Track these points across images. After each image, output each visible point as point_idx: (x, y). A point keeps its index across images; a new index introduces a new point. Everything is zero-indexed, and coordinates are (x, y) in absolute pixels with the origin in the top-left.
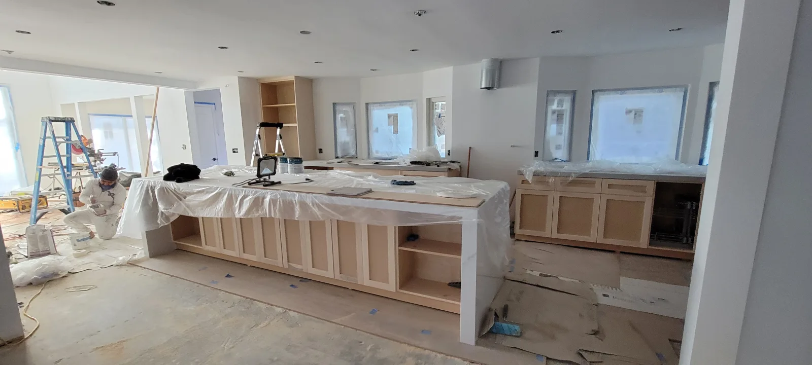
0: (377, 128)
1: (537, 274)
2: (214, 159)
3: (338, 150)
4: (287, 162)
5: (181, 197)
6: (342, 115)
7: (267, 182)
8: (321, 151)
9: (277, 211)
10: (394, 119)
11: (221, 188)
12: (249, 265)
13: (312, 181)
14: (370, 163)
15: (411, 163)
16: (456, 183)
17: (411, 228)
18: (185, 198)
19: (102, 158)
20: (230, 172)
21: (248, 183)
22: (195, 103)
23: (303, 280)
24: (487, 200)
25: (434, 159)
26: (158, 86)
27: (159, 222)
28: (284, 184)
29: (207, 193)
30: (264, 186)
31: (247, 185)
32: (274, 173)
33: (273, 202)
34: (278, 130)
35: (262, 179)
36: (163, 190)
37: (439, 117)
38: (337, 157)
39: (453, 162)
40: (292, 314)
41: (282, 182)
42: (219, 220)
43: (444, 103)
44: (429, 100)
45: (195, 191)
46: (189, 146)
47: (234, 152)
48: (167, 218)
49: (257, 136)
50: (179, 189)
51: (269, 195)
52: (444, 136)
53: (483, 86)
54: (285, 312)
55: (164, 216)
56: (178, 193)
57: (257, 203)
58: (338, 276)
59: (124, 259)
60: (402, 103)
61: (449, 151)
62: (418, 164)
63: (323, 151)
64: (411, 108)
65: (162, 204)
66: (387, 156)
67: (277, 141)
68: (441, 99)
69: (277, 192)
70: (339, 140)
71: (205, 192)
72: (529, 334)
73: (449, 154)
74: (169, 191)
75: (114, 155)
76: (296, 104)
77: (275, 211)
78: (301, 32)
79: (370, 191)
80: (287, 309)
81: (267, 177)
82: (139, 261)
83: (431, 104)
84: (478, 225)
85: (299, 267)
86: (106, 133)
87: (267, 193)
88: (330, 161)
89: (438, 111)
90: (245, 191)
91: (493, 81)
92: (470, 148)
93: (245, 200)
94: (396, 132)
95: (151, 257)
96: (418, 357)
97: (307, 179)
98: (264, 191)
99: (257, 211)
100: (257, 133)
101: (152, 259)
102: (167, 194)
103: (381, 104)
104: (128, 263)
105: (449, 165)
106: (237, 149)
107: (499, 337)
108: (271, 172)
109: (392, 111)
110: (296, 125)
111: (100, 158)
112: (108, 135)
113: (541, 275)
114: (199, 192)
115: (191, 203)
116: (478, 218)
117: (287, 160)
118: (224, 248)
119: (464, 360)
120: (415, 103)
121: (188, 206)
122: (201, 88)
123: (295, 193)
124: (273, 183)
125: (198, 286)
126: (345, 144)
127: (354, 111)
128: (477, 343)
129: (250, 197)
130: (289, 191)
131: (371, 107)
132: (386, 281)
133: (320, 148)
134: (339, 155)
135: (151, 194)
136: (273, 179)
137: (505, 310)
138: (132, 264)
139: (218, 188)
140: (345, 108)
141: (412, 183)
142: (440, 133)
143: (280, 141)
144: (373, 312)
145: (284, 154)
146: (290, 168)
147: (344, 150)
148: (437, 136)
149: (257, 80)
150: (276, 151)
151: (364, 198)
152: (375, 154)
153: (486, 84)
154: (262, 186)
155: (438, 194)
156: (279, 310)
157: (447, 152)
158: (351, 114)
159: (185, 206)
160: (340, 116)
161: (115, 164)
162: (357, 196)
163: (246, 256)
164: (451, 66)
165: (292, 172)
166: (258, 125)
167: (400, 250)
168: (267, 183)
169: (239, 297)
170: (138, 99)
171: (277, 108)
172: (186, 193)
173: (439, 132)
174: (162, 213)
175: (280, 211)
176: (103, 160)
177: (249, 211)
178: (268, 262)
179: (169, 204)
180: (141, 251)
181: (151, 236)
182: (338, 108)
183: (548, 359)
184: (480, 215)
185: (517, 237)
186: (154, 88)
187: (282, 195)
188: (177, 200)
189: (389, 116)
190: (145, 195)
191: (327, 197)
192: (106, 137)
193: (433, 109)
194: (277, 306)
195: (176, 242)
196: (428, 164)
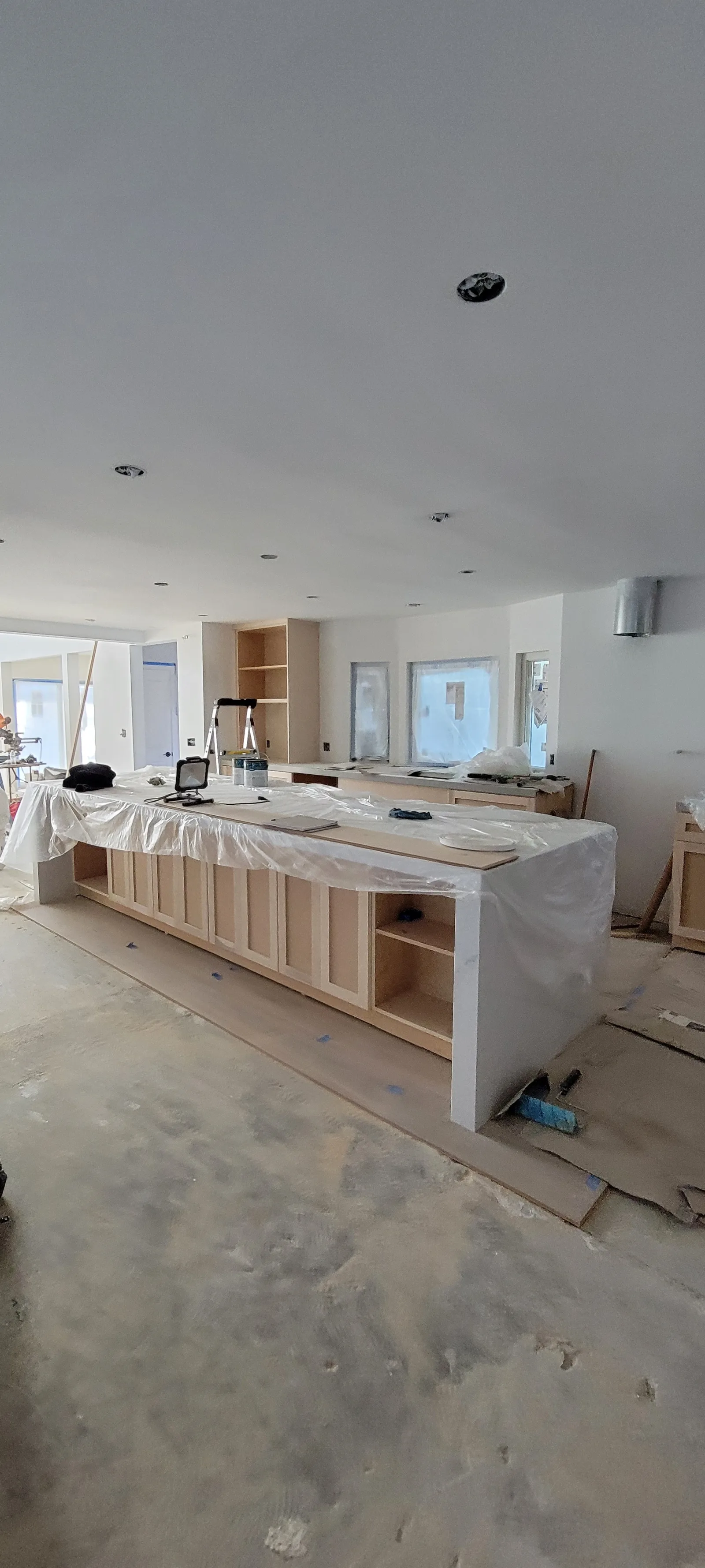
0: (427, 709)
1: (682, 1021)
2: (168, 754)
3: (356, 747)
4: (243, 767)
5: (80, 814)
6: (365, 684)
7: (191, 799)
8: (327, 746)
9: (194, 846)
10: (456, 691)
11: (127, 804)
12: (166, 933)
13: (269, 801)
14: (403, 774)
15: (470, 776)
16: (504, 821)
17: (409, 898)
18: (85, 815)
19: (20, 746)
20: (157, 780)
21: (164, 798)
22: (144, 663)
23: (235, 967)
24: (523, 856)
25: (515, 770)
26: (97, 640)
27: (50, 851)
28: (218, 804)
29: (111, 810)
30: (185, 805)
31: (162, 802)
32: (205, 785)
33: (190, 831)
34: (249, 710)
35: (184, 794)
36: (60, 800)
37: (540, 689)
38: (354, 760)
39: (553, 778)
40: (198, 1020)
41: (215, 801)
42: (131, 854)
43: (547, 662)
44: (521, 656)
45: (97, 807)
46: (130, 733)
47: (189, 744)
48: (62, 845)
49: (213, 721)
50: (79, 801)
51: (185, 818)
52: (545, 725)
53: (619, 631)
54: (189, 1015)
55: (59, 842)
56: (78, 809)
57: (170, 831)
58: (284, 969)
59: (6, 901)
60: (471, 662)
61: (552, 756)
62: (486, 779)
63: (331, 747)
64: (489, 672)
65: (56, 823)
66: (441, 761)
67: (247, 729)
68: (543, 654)
69: (196, 818)
70: (358, 729)
71: (108, 809)
72: (595, 1133)
73: (552, 762)
74: (66, 801)
75: (37, 742)
76: (287, 666)
77: (191, 846)
78: (263, 557)
79: (335, 826)
80: (193, 1012)
81: (193, 793)
82: (25, 907)
83: (524, 665)
84: (484, 903)
85: (229, 944)
86: (34, 707)
87: (184, 816)
88: (335, 766)
89: (539, 678)
90: (156, 811)
91: (640, 623)
92: (594, 752)
93: (155, 826)
94: (459, 715)
95: (41, 903)
96: (362, 1127)
97: (261, 798)
98: (179, 813)
99: (170, 845)
100: (214, 716)
101: (43, 907)
102: (64, 807)
103: (435, 663)
104: (10, 908)
105: (543, 784)
106: (193, 740)
107: (528, 1128)
108: (200, 783)
109: (454, 678)
110: (286, 701)
111: (17, 746)
112: (37, 711)
113: (689, 1026)
114: (101, 808)
115: (91, 825)
116: (483, 889)
117: (243, 763)
118: (135, 901)
119: (443, 1153)
120: (496, 662)
121: (87, 829)
122: (150, 642)
123: (219, 820)
124: (199, 802)
125: (85, 956)
126: (369, 737)
127: (387, 678)
128: (479, 1130)
129: (161, 822)
130: (212, 816)
131: (417, 670)
132: (353, 987)
133: (327, 742)
134: (358, 754)
135: (45, 806)
136: (204, 794)
137: (573, 1079)
138: (14, 910)
139: (124, 803)
140: (372, 672)
141: (426, 816)
142: (539, 721)
143: (251, 729)
144: (323, 1040)
145: (255, 751)
146: (247, 778)
147: (364, 747)
148: (534, 725)
149: (232, 626)
150: (245, 746)
151: (317, 837)
152: (421, 757)
153: (625, 627)
154: (180, 806)
155: (442, 841)
156: (181, 1010)
157: (549, 758)
158: (381, 684)
159: (83, 829)
160: (361, 686)
161: (35, 757)
162: (306, 832)
163: (161, 917)
164: (560, 593)
165: (248, 783)
166: (216, 702)
167: (378, 936)
168: (191, 801)
169: (135, 981)
170: (73, 657)
171: (263, 671)
172: (86, 808)
173: (538, 719)
174: (57, 838)
175: (198, 847)
176: (21, 749)
177: (159, 844)
178: (188, 930)
179: (65, 823)
180: (31, 892)
181: (46, 870)
182: (360, 671)
183: (610, 1187)
184: (486, 885)
185: (675, 943)
186: (92, 642)
187: (202, 823)
188: (75, 819)
189: (449, 687)
190: (38, 807)
191: (259, 830)
192: (34, 712)
193: (529, 673)
194: (180, 1005)
195: (77, 883)
196: (503, 780)
